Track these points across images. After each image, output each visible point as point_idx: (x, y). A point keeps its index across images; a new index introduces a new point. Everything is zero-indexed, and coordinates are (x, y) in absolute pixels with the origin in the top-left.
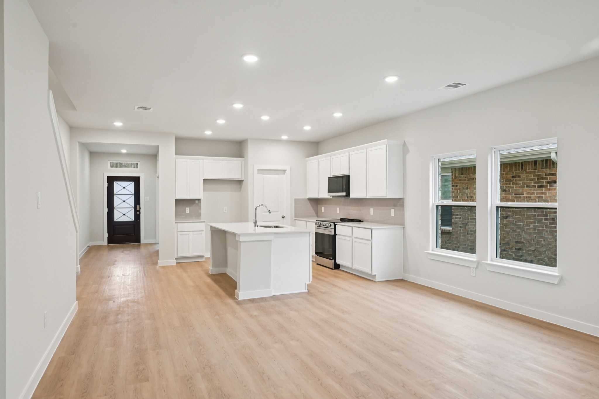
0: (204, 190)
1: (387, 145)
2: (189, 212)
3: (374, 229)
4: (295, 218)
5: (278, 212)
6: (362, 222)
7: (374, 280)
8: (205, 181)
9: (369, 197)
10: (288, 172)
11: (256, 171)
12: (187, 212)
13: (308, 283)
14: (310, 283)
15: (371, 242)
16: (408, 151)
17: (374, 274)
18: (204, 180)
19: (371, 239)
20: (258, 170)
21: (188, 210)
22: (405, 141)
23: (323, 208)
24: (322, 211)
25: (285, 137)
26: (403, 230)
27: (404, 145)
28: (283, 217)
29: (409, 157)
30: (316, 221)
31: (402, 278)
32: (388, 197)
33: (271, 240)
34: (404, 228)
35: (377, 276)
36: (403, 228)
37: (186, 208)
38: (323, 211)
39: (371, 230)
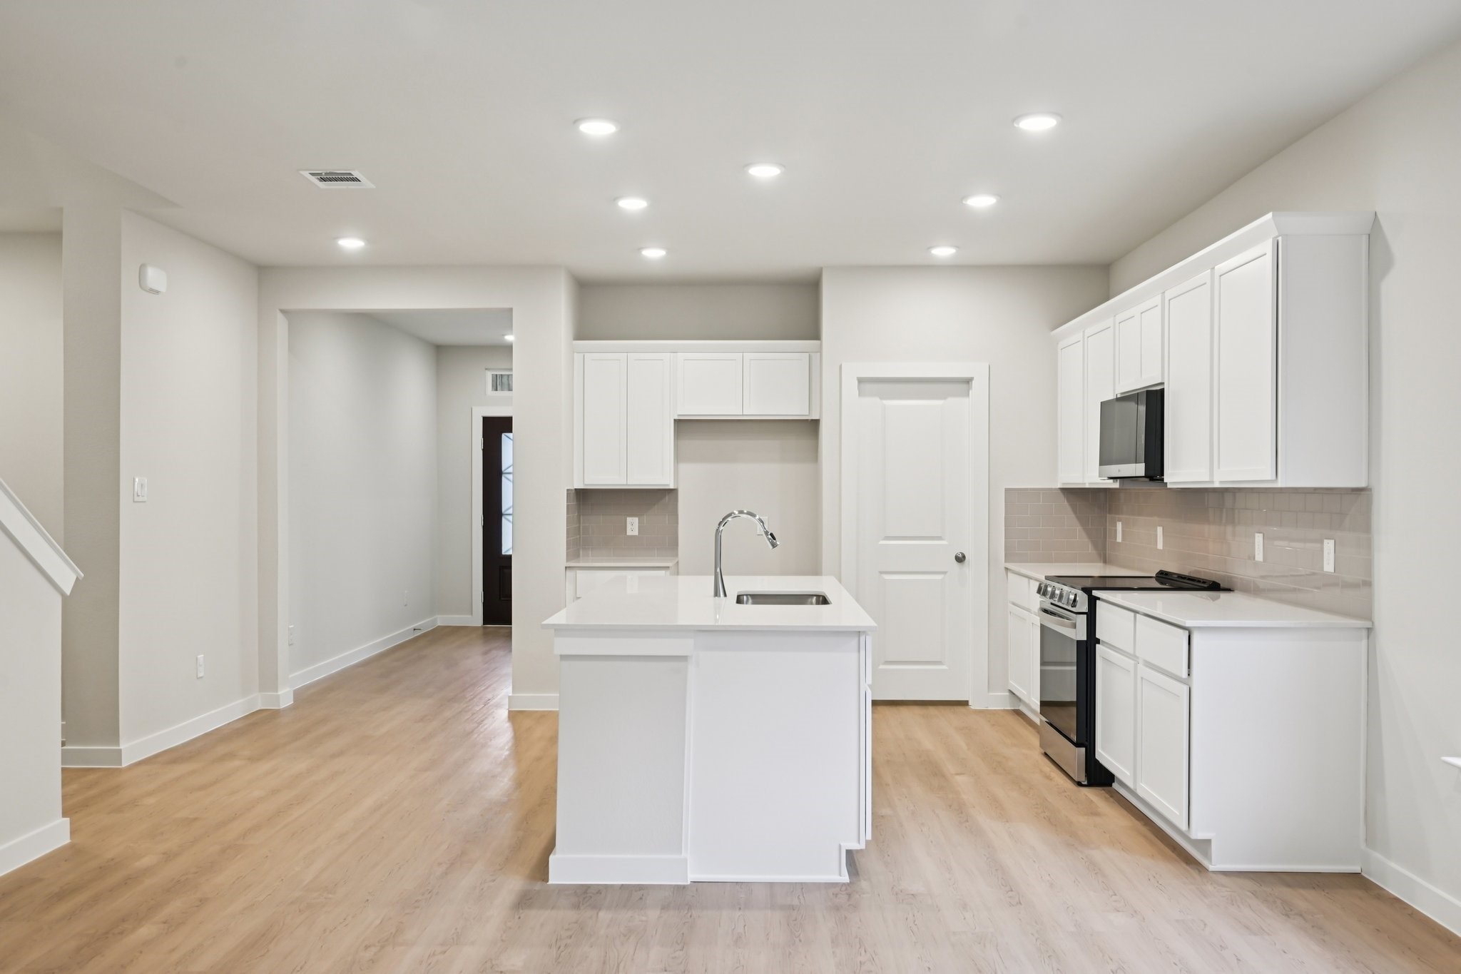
0: (678, 458)
1: (1280, 239)
2: (636, 533)
3: (1199, 628)
4: (1010, 566)
5: (940, 538)
6: (1229, 590)
7: (1205, 862)
8: (683, 426)
9: (1221, 482)
10: (979, 387)
11: (850, 386)
12: (629, 533)
13: (854, 846)
14: (862, 846)
15: (1186, 688)
16: (1388, 263)
17: (1198, 833)
18: (679, 423)
19: (1184, 675)
20: (861, 381)
21: (633, 526)
22: (1379, 216)
23: (1119, 526)
24: (1116, 539)
25: (943, 252)
26: (1364, 642)
27: (1374, 235)
28: (960, 559)
29: (1391, 287)
30: (1047, 578)
31: (1356, 869)
32: (1280, 484)
33: (684, 658)
34: (1369, 630)
35: (1214, 845)
36: (1364, 633)
37: (628, 518)
38: (1119, 539)
39: (1187, 633)
